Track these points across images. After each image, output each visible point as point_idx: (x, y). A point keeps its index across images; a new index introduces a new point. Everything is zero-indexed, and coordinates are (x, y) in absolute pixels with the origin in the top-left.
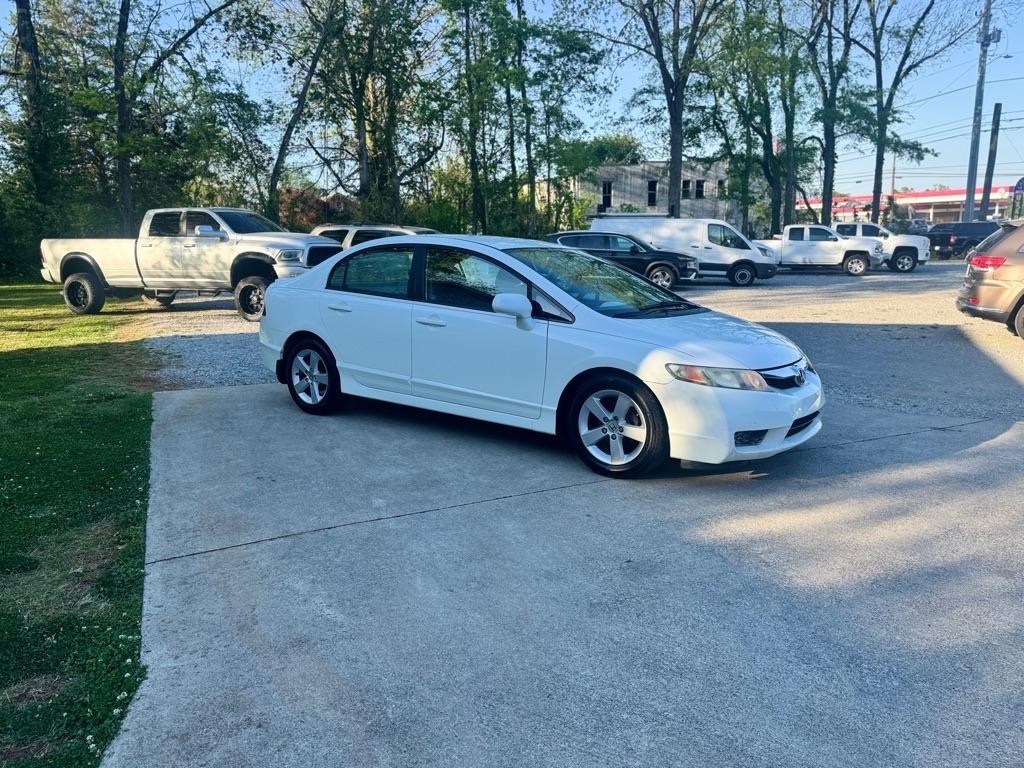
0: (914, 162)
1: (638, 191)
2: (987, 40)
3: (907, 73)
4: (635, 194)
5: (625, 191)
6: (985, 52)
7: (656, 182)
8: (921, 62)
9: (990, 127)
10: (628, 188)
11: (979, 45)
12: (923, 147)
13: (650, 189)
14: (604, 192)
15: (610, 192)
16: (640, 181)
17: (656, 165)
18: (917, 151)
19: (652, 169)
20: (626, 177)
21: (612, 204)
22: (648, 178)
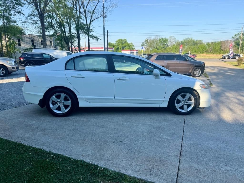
0: (96, 41)
1: (28, 42)
2: (104, 17)
3: (92, 21)
4: (28, 43)
5: (25, 42)
6: (104, 19)
7: (34, 40)
8: (95, 19)
9: (107, 35)
10: (25, 41)
11: (103, 18)
12: (98, 38)
13: (32, 42)
14: (18, 42)
15: (20, 42)
16: (29, 40)
17: (33, 35)
18: (97, 39)
19: (32, 36)
20: (25, 38)
21: (21, 45)
22: (31, 39)
